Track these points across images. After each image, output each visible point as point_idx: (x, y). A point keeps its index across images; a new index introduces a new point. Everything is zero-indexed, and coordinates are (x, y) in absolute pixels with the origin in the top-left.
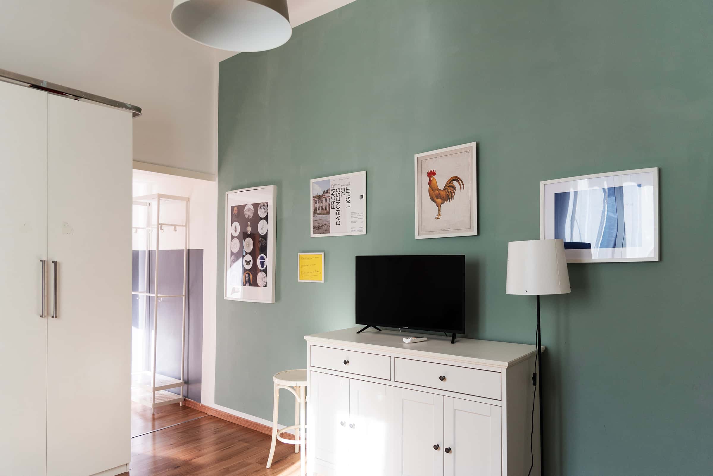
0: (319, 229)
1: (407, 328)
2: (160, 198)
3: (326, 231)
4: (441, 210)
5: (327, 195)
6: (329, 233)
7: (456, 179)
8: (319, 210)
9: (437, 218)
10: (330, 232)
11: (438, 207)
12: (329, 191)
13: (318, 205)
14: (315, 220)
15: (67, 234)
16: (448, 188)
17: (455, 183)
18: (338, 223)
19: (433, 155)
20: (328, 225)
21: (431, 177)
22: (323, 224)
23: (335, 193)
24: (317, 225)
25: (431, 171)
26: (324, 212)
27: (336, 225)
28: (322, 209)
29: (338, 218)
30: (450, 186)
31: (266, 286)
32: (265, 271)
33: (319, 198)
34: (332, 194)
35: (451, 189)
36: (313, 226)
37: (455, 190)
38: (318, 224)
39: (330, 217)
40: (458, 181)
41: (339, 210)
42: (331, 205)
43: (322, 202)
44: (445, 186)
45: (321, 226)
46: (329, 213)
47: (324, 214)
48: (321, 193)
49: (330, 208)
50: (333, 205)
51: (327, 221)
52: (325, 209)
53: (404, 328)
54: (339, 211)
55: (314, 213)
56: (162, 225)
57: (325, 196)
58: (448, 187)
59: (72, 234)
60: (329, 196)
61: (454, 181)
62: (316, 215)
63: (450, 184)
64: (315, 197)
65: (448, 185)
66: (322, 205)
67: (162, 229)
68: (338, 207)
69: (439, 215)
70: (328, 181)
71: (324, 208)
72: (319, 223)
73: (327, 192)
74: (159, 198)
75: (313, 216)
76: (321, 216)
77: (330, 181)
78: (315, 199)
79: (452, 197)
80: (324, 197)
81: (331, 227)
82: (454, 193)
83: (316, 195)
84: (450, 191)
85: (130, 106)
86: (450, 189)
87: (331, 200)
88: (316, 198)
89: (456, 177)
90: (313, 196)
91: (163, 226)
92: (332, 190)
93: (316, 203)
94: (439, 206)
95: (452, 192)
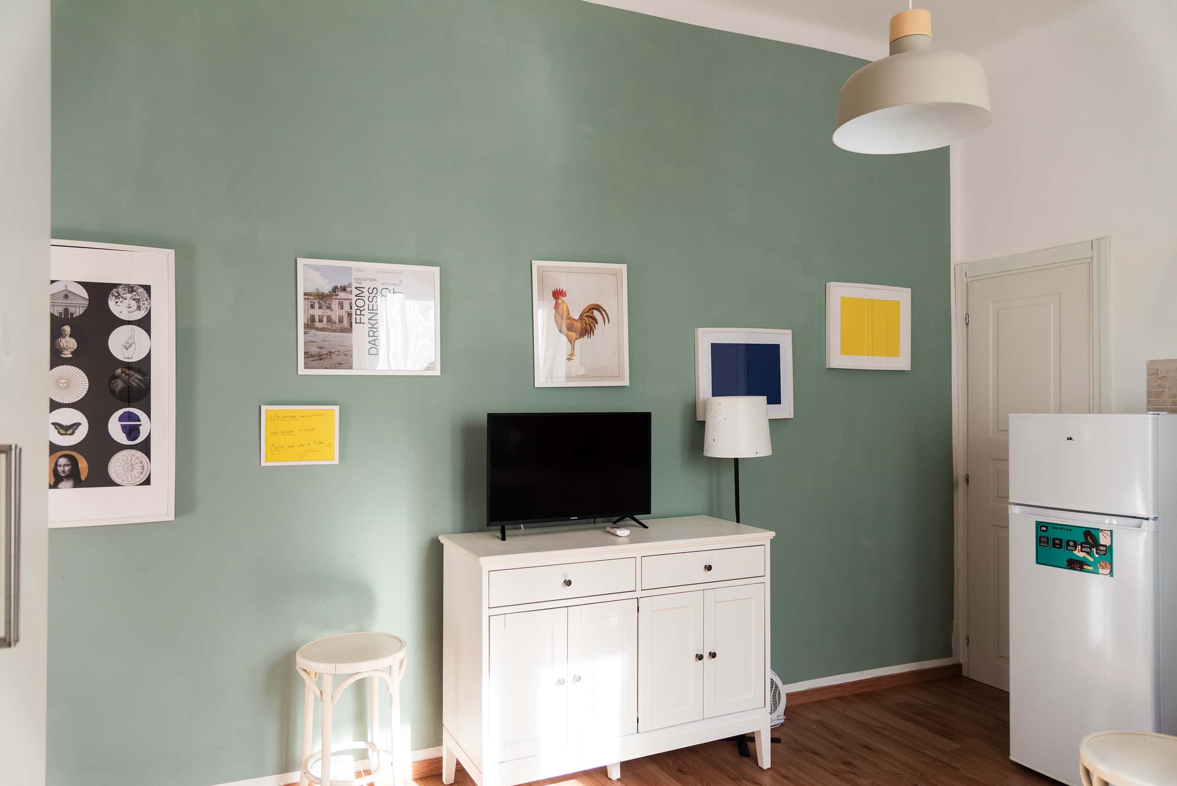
0: (321, 359)
1: (576, 519)
3: (340, 364)
4: (575, 348)
5: (342, 295)
6: (351, 368)
7: (598, 308)
8: (321, 321)
9: (569, 359)
10: (354, 367)
11: (571, 343)
12: (348, 289)
13: (317, 312)
14: (309, 340)
16: (585, 318)
17: (596, 313)
18: (373, 351)
19: (562, 267)
20: (348, 353)
21: (557, 298)
22: (332, 351)
23: (366, 294)
24: (314, 350)
25: (558, 290)
26: (334, 328)
27: (368, 354)
28: (329, 320)
29: (373, 342)
30: (588, 316)
31: (147, 482)
32: (145, 448)
33: (321, 298)
34: (356, 296)
35: (591, 320)
36: (306, 353)
37: (597, 323)
38: (320, 350)
39: (351, 338)
40: (600, 311)
41: (374, 326)
42: (354, 316)
43: (329, 308)
44: (581, 314)
45: (327, 354)
46: (349, 330)
47: (334, 331)
48: (326, 289)
49: (351, 322)
50: (358, 317)
51: (344, 346)
52: (337, 322)
53: (572, 520)
54: (374, 330)
55: (310, 325)
57: (338, 297)
58: (586, 316)
60: (351, 298)
61: (594, 311)
62: (313, 331)
63: (588, 314)
64: (310, 295)
65: (585, 315)
66: (329, 312)
68: (373, 322)
69: (572, 355)
70: (350, 269)
71: (335, 318)
72: (321, 348)
73: (344, 289)
75: (305, 333)
76: (326, 333)
77: (353, 270)
78: (308, 299)
79: (592, 333)
80: (334, 297)
81: (353, 358)
82: (595, 326)
83: (312, 289)
84: (589, 324)
86: (589, 321)
87: (354, 307)
88: (311, 297)
89: (597, 305)
90: (304, 293)
92: (356, 288)
93: (312, 307)
94: (571, 341)
95: (592, 325)
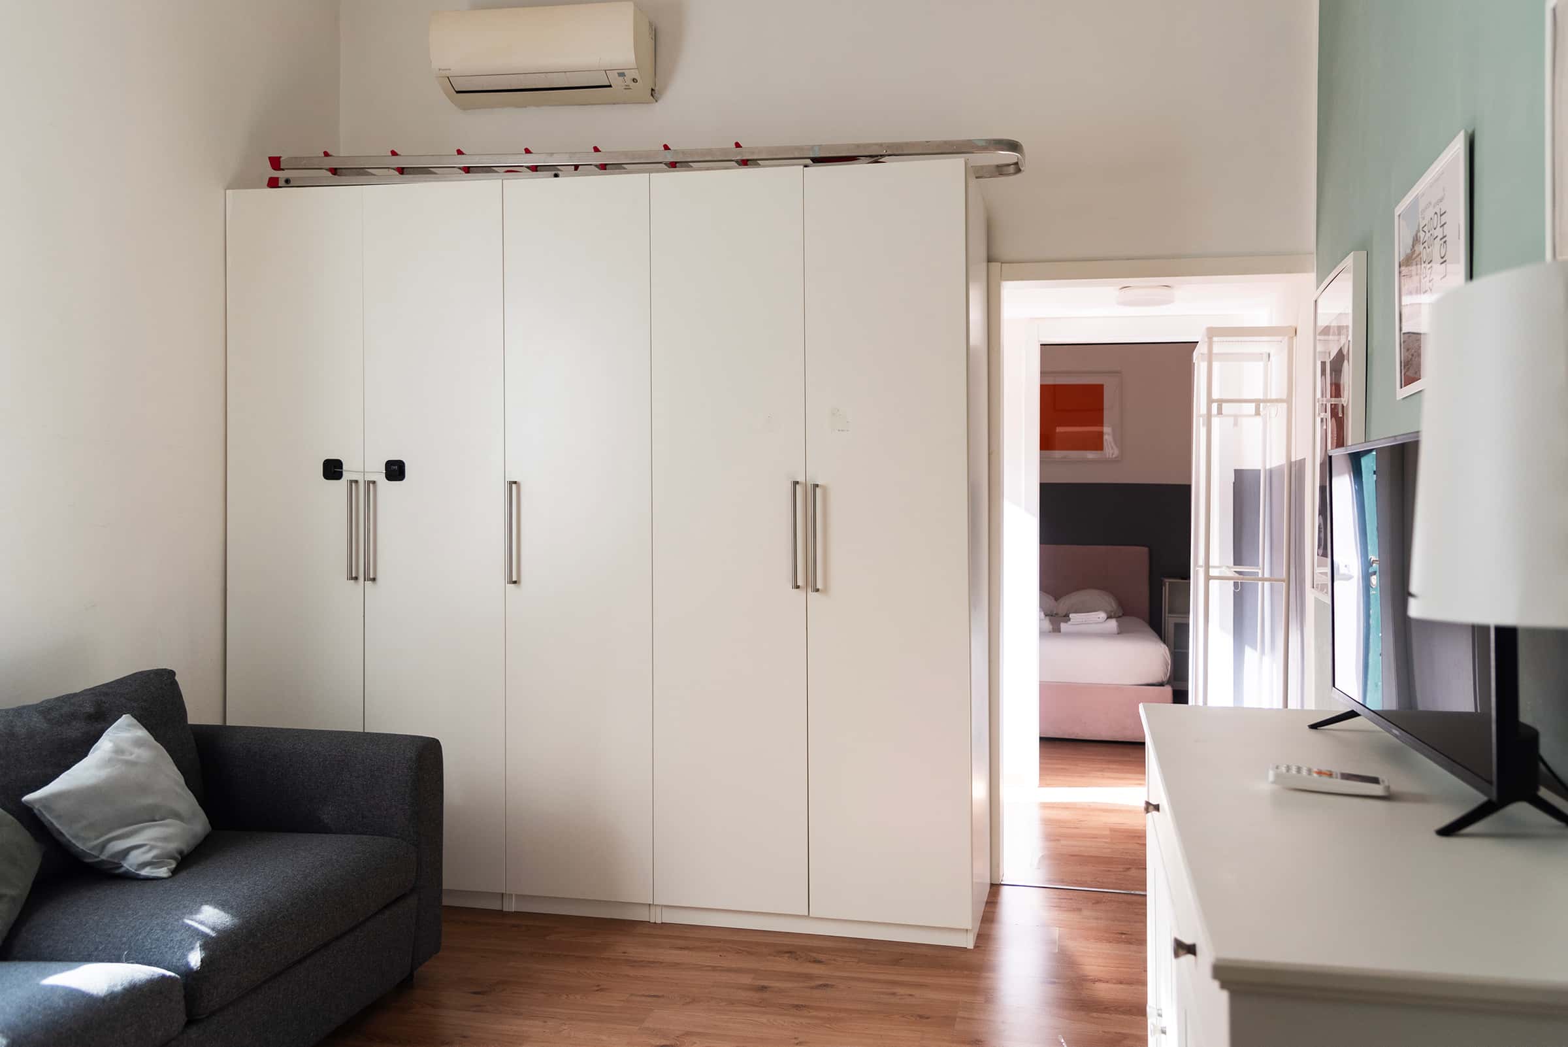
2: (1215, 339)
5: (1417, 249)
15: (839, 430)
23: (1427, 236)
34: (1422, 244)
36: (1401, 363)
48: (1409, 247)
56: (1221, 402)
59: (847, 431)
64: (1403, 265)
67: (1220, 412)
70: (1417, 200)
73: (1417, 238)
74: (1210, 338)
77: (1419, 197)
80: (1413, 257)
83: (1403, 254)
85: (984, 144)
91: (1224, 405)
92: (1422, 229)
